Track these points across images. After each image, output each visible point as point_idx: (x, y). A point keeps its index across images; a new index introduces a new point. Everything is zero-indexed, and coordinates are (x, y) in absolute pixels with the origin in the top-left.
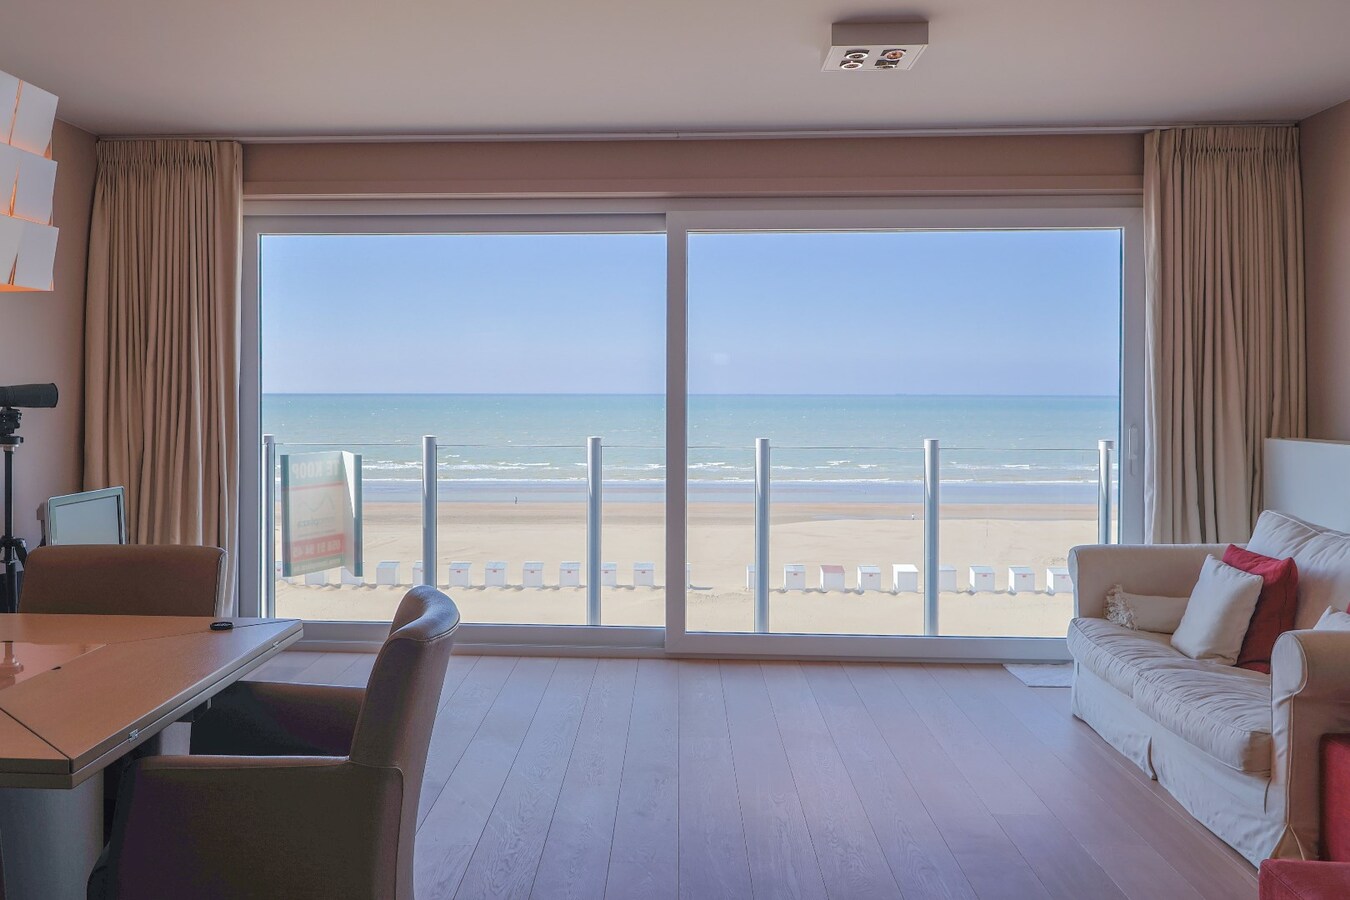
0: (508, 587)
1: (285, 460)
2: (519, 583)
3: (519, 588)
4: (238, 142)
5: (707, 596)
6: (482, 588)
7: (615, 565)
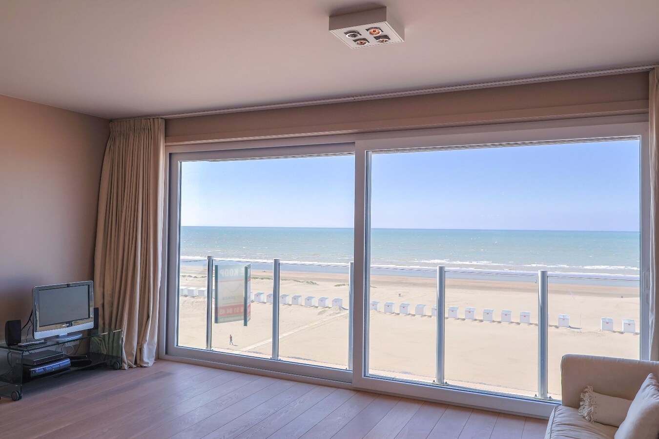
0: (476, 320)
1: (216, 267)
2: (481, 318)
3: (481, 321)
4: (162, 118)
5: (578, 332)
6: (464, 320)
7: (529, 313)
